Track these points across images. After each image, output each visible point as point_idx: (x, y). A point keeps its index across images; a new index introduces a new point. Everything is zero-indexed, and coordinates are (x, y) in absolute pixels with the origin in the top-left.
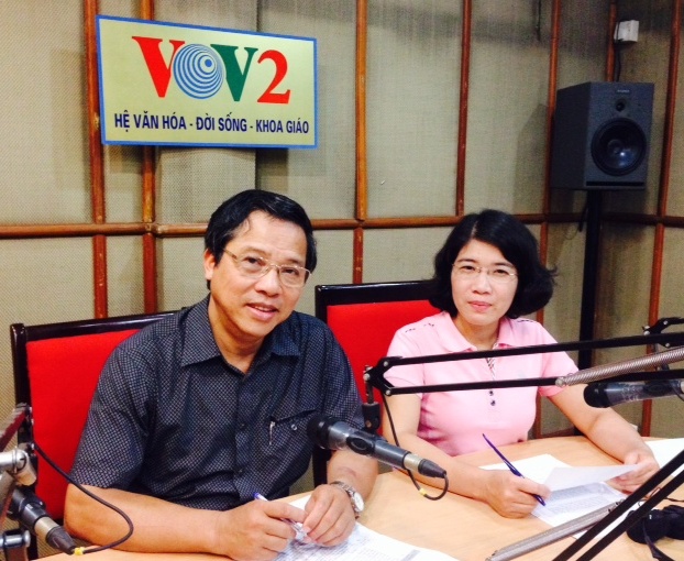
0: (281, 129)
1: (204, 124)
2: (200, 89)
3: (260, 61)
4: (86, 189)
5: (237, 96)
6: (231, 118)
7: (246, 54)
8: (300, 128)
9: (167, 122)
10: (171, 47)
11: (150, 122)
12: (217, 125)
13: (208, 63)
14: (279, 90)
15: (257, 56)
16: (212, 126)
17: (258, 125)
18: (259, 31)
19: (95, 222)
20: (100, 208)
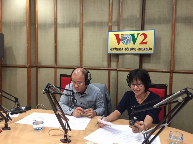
0: (145, 50)
1: (127, 49)
2: (126, 43)
3: (140, 36)
4: (108, 62)
5: (134, 43)
6: (133, 48)
7: (137, 35)
8: (150, 49)
9: (119, 49)
10: (121, 35)
11: (116, 49)
12: (129, 49)
13: (128, 38)
14: (145, 41)
16: (129, 50)
17: (139, 49)
19: (109, 67)
20: (109, 65)
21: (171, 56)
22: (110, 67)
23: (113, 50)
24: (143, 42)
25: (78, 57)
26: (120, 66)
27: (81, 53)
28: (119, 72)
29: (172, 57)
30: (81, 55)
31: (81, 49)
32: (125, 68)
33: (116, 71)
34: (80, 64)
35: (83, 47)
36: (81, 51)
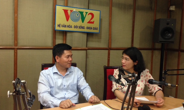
0: (92, 29)
1: (76, 27)
2: (75, 20)
3: (88, 15)
4: (52, 40)
6: (81, 26)
7: (85, 13)
8: (96, 29)
9: (68, 26)
11: (65, 26)
14: (92, 21)
15: (88, 14)
17: (87, 28)
18: (88, 9)
23: (61, 26)
24: (91, 21)
25: (11, 33)
31: (15, 22)
35: (19, 20)
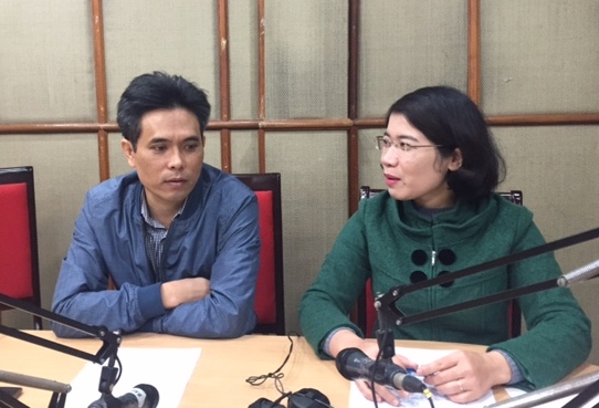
19: (222, 119)
20: (225, 109)
21: (469, 58)
22: (229, 118)
25: (87, 79)
26: (270, 109)
27: (99, 59)
28: (268, 136)
29: (474, 61)
30: (97, 72)
31: (95, 44)
32: (291, 116)
33: (256, 132)
34: (99, 108)
35: (108, 35)
36: (96, 52)
